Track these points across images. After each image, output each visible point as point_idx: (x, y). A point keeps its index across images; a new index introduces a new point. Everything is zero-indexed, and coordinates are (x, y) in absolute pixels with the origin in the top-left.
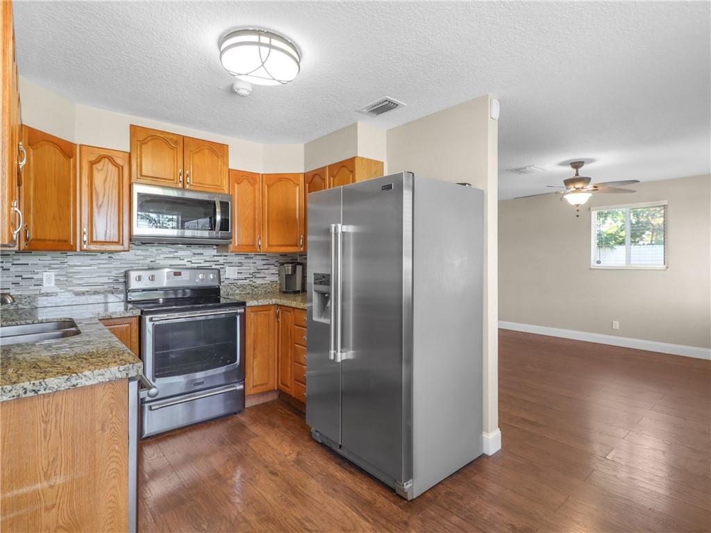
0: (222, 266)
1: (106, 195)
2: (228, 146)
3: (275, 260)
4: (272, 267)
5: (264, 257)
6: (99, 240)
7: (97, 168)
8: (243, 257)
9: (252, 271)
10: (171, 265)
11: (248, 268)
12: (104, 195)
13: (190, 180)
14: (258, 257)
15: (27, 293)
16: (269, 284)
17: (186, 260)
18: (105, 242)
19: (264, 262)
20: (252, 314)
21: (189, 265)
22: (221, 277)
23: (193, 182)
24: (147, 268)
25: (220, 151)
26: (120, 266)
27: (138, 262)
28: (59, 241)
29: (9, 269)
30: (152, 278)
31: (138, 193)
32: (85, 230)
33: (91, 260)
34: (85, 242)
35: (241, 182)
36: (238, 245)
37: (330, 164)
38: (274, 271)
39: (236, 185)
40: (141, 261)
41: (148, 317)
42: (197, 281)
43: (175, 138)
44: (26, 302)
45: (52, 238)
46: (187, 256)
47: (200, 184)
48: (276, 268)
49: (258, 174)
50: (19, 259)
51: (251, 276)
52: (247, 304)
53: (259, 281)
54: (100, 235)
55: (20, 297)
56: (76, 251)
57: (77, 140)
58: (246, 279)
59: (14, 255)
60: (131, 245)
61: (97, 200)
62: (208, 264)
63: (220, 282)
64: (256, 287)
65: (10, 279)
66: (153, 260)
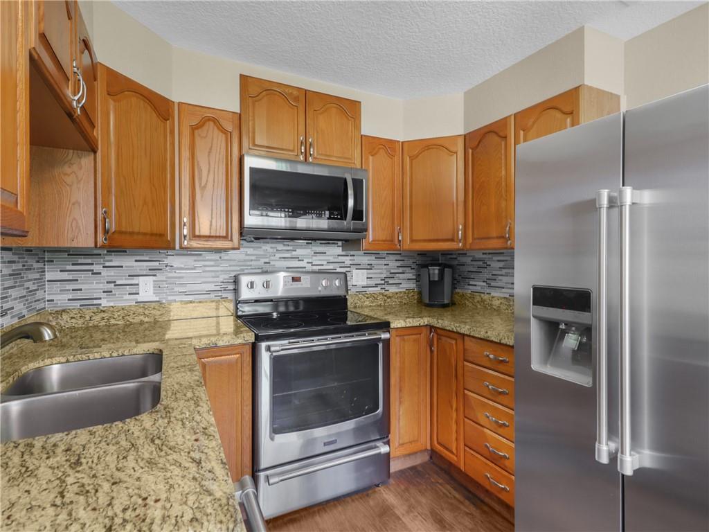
0: (348, 269)
1: (212, 172)
2: (360, 102)
3: (411, 261)
4: (408, 270)
5: (398, 257)
6: (202, 234)
7: (199, 135)
8: (373, 257)
9: (383, 276)
10: (287, 268)
11: (379, 271)
12: (209, 171)
13: (313, 152)
14: (392, 257)
15: (121, 304)
16: (405, 293)
17: (306, 261)
18: (210, 237)
19: (399, 264)
20: (398, 339)
21: (309, 268)
22: (349, 283)
23: (318, 154)
24: (260, 271)
25: (350, 109)
26: (229, 268)
27: (249, 263)
28: (152, 234)
29: (100, 273)
30: (267, 285)
31: (250, 168)
32: (185, 220)
33: (195, 261)
34: (185, 236)
35: (376, 154)
36: (373, 241)
37: (515, 112)
38: (410, 276)
39: (371, 158)
40: (252, 263)
41: (263, 345)
42: (320, 288)
43: (295, 93)
44: (119, 316)
45: (142, 230)
46: (307, 256)
47: (326, 155)
48: (413, 271)
49: (398, 142)
50: (111, 261)
51: (383, 282)
52: (392, 326)
53: (393, 289)
54: (204, 228)
55: (112, 309)
56: (174, 249)
57: (175, 97)
58: (376, 285)
59: (106, 255)
60: (242, 242)
61: (200, 179)
62: (331, 267)
63: (347, 290)
64: (389, 297)
65: (101, 286)
66: (267, 260)
